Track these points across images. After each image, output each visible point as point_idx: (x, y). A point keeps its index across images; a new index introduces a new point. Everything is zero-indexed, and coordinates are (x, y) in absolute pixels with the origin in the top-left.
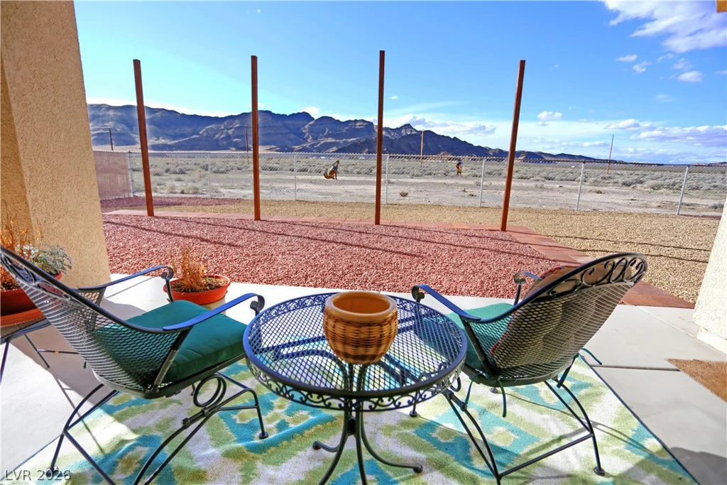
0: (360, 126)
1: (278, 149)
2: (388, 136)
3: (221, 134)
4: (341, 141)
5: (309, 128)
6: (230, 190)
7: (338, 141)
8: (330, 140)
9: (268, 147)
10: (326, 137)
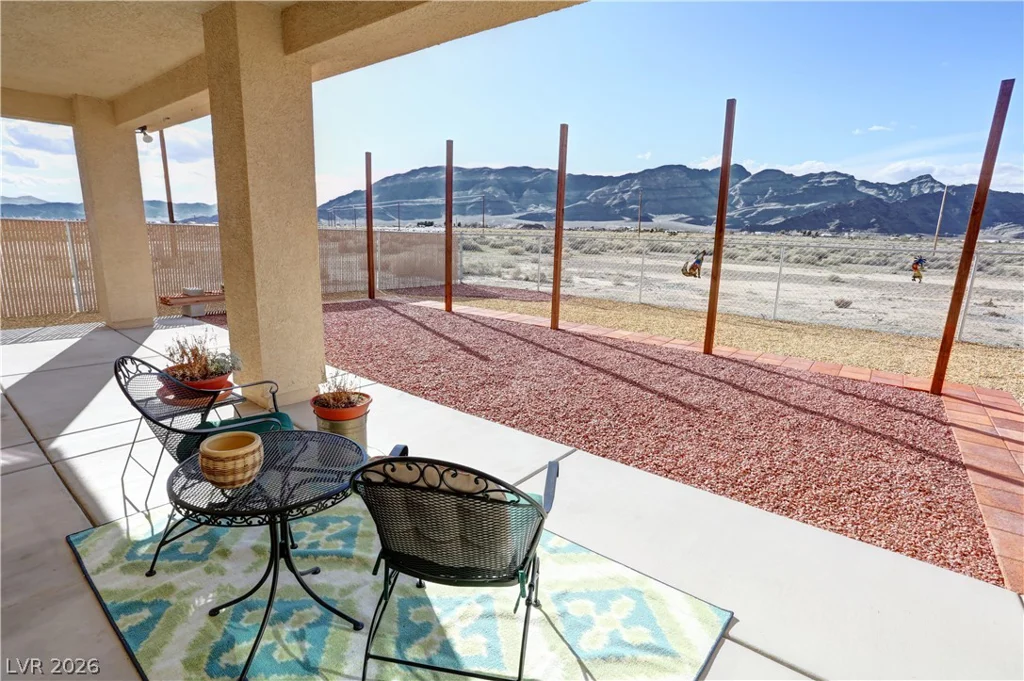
0: (829, 182)
1: (690, 219)
2: (882, 197)
3: (614, 199)
4: (793, 208)
5: (740, 189)
6: (586, 280)
7: (787, 207)
8: (774, 206)
9: (677, 216)
10: (767, 201)
